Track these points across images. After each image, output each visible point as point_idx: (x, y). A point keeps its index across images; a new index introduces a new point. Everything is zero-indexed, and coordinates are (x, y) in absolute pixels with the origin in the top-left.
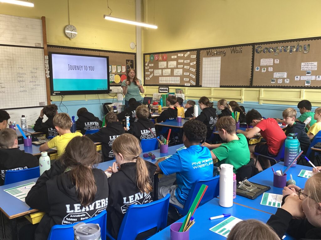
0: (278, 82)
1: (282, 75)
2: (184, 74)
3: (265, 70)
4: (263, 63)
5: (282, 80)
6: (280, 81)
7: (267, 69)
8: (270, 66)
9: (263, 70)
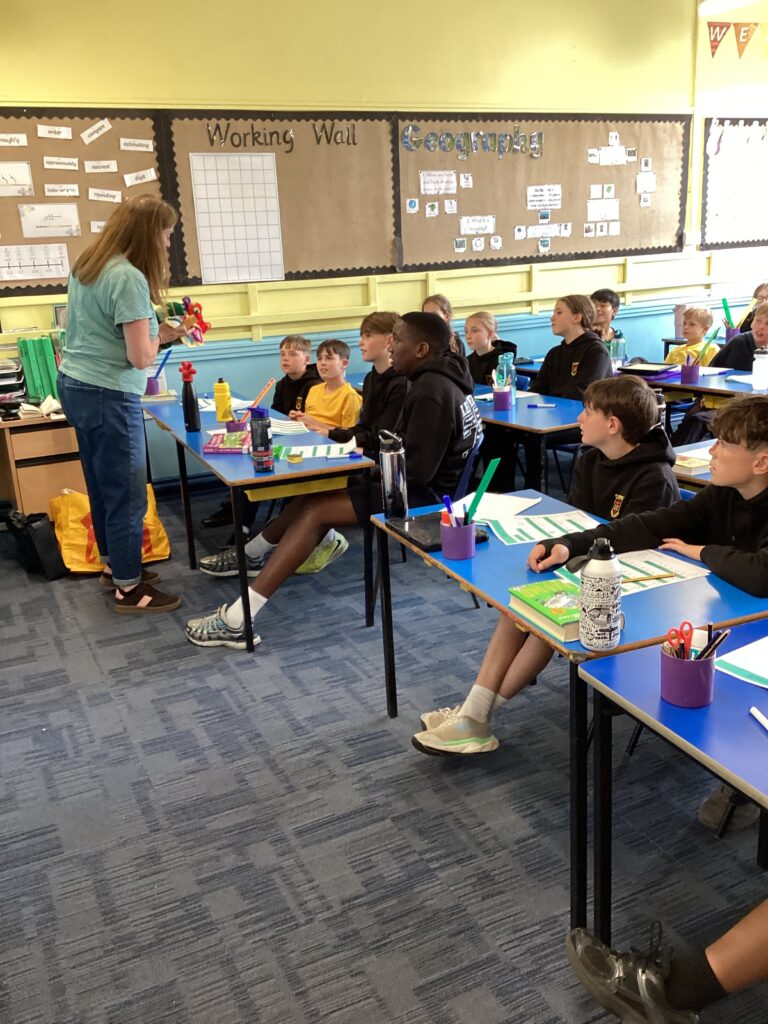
0: (475, 248)
1: (483, 225)
3: (436, 211)
4: (427, 186)
5: (482, 239)
6: (479, 243)
7: (442, 206)
8: (448, 196)
9: (428, 210)
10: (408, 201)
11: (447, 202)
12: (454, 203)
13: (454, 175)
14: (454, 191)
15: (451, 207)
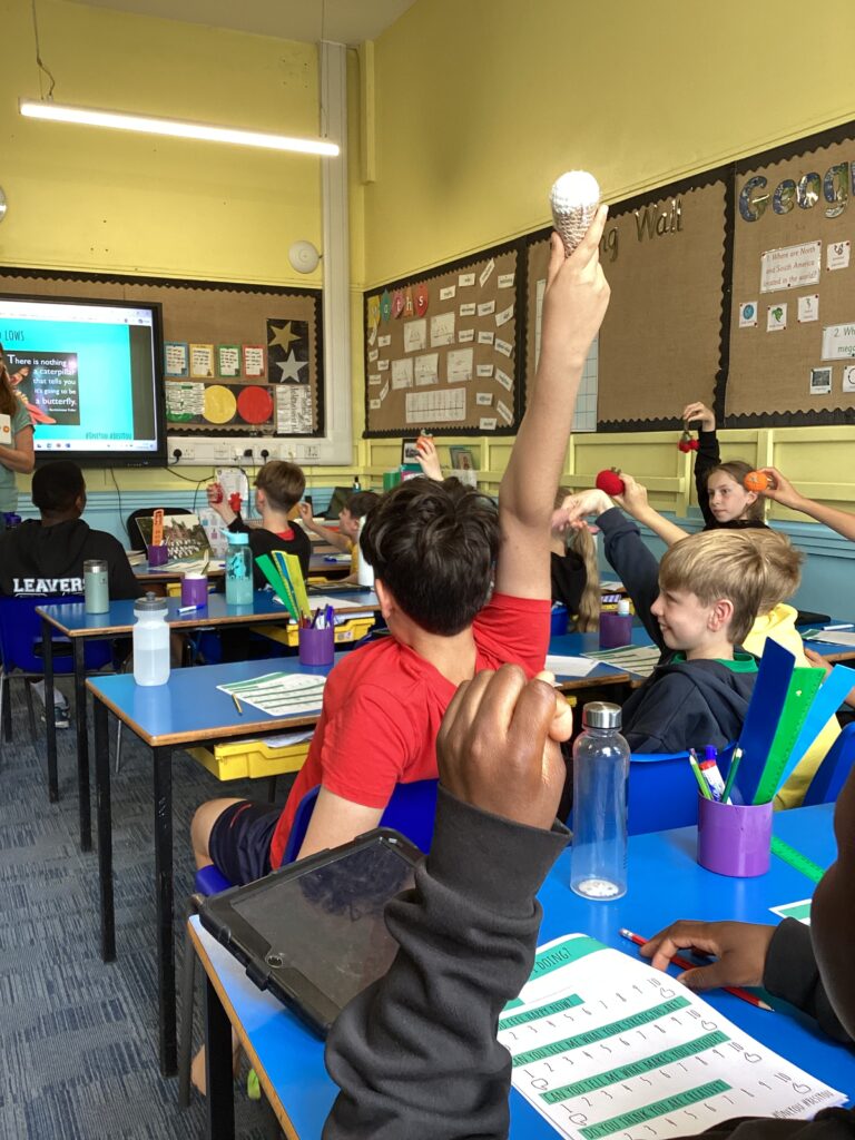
0: (846, 386)
2: (479, 374)
3: (783, 318)
4: (772, 277)
7: (793, 309)
8: (805, 290)
9: (771, 318)
10: (742, 309)
11: (802, 301)
12: (814, 301)
13: (818, 248)
14: (815, 280)
15: (809, 309)
